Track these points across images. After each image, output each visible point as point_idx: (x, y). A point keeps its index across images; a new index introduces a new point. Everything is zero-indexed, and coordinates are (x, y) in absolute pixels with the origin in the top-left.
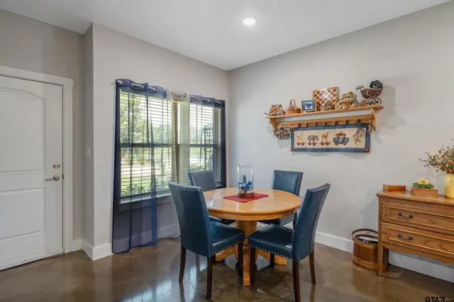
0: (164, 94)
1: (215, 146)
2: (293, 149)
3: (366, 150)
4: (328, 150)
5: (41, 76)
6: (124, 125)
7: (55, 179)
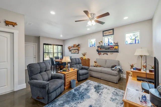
0: (51, 45)
1: (61, 53)
2: (71, 53)
3: (78, 53)
4: (75, 53)
5: (33, 43)
6: (44, 50)
7: (35, 58)
